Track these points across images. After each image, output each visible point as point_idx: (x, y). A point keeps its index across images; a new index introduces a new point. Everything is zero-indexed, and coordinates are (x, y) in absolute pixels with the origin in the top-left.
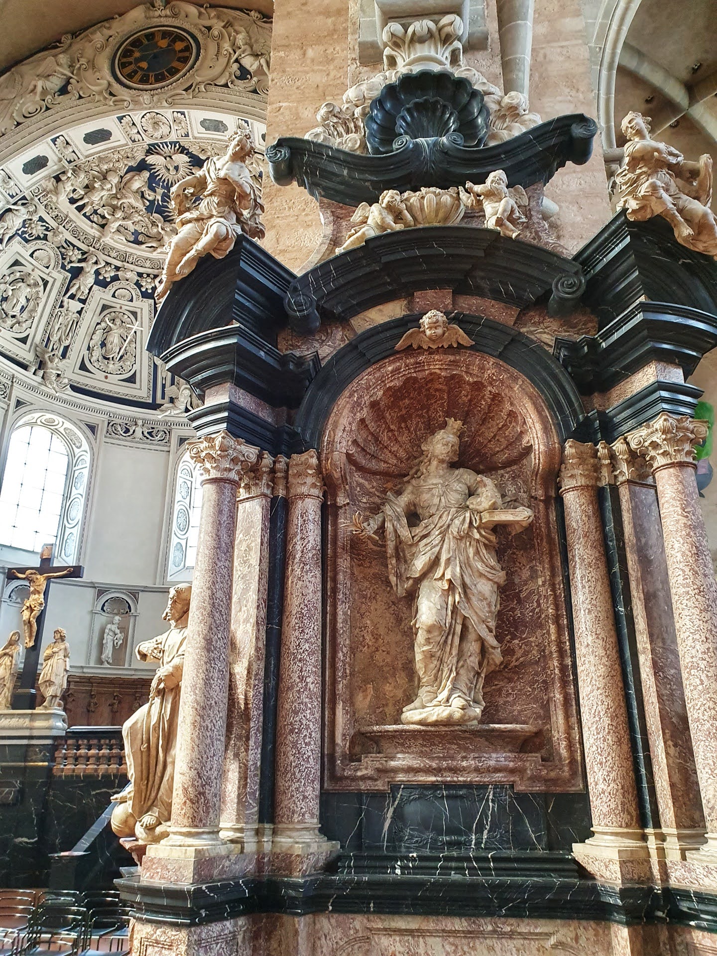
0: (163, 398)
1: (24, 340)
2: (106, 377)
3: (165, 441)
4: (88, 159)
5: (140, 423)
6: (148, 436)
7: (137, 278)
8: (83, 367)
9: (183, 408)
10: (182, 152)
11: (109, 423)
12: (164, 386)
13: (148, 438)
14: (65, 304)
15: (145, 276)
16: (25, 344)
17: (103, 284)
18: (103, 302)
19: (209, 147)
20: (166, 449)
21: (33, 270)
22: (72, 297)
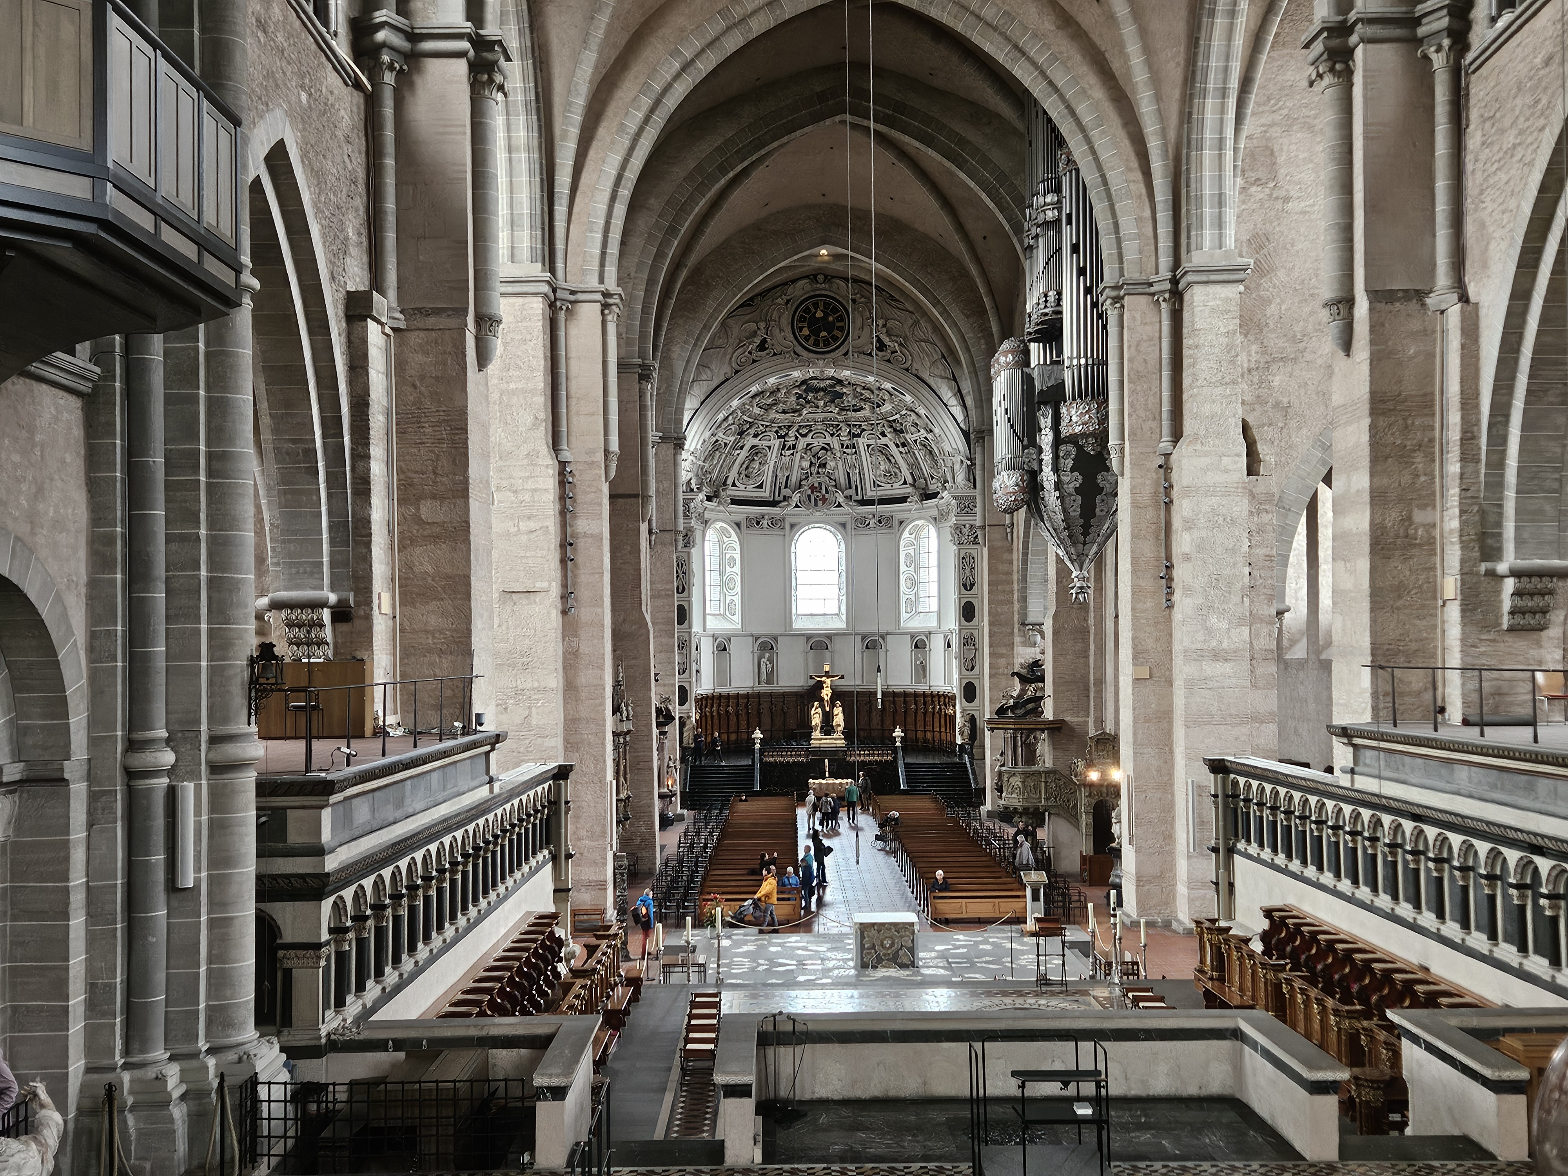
0: (779, 496)
2: (746, 488)
3: (781, 528)
5: (766, 517)
8: (734, 485)
9: (794, 504)
11: (748, 522)
12: (780, 489)
13: (770, 527)
17: (756, 436)
20: (782, 534)
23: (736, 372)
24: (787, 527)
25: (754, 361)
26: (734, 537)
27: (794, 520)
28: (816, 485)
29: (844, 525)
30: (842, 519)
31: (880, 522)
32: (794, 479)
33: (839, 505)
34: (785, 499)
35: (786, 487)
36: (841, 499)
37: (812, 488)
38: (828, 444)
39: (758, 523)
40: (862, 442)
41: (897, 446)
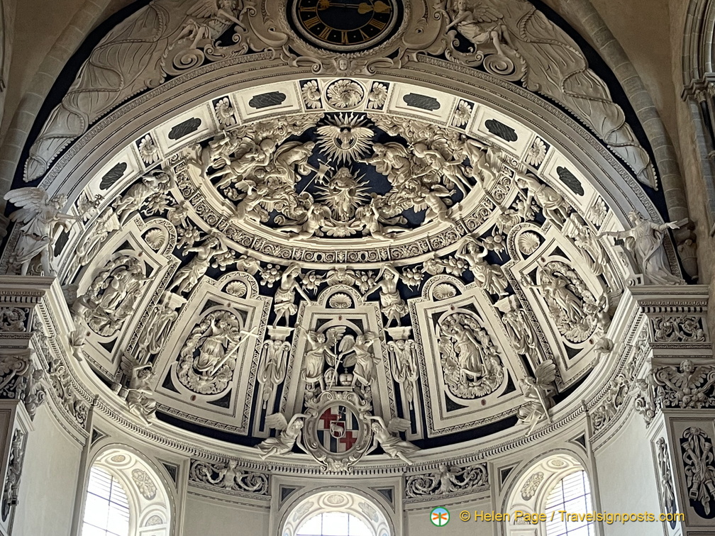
0: (262, 429)
1: (109, 347)
2: (194, 398)
3: (262, 492)
4: (246, 124)
5: (233, 464)
6: (242, 485)
7: (258, 268)
8: (168, 383)
9: (291, 445)
10: (364, 125)
11: (192, 464)
12: (264, 412)
13: (240, 487)
14: (166, 300)
15: (269, 266)
16: (110, 352)
17: (214, 274)
18: (209, 296)
19: (404, 125)
20: (264, 503)
21: (140, 255)
22: (175, 290)
23: (169, 78)
24: (275, 492)
25: (207, 61)
26: (162, 495)
27: (289, 479)
28: (335, 411)
29: (388, 494)
30: (385, 481)
31: (460, 478)
32: (291, 394)
33: (379, 451)
34: (273, 433)
35: (276, 410)
36: (382, 438)
37: (327, 416)
38: (358, 322)
39: (215, 476)
40: (422, 307)
41: (494, 298)
